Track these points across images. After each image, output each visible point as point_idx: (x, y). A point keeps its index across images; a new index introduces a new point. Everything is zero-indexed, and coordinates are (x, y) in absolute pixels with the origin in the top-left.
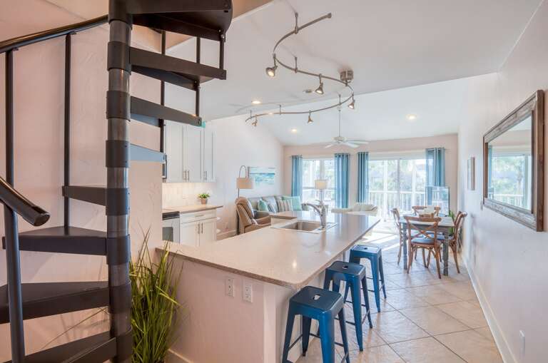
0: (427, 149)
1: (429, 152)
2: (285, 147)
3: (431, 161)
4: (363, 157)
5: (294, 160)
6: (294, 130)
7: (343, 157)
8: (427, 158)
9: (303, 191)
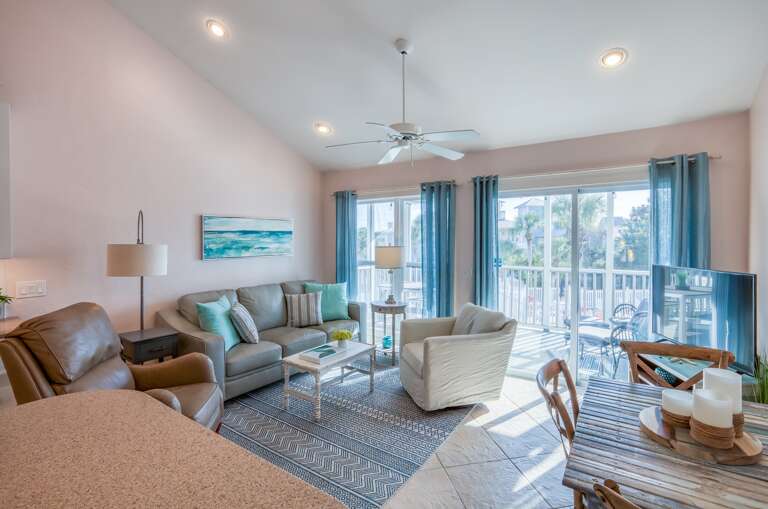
0: (654, 161)
1: (661, 170)
2: (324, 174)
3: (665, 193)
4: (485, 189)
5: (340, 200)
6: (323, 130)
7: (438, 191)
8: (655, 186)
9: (359, 268)
